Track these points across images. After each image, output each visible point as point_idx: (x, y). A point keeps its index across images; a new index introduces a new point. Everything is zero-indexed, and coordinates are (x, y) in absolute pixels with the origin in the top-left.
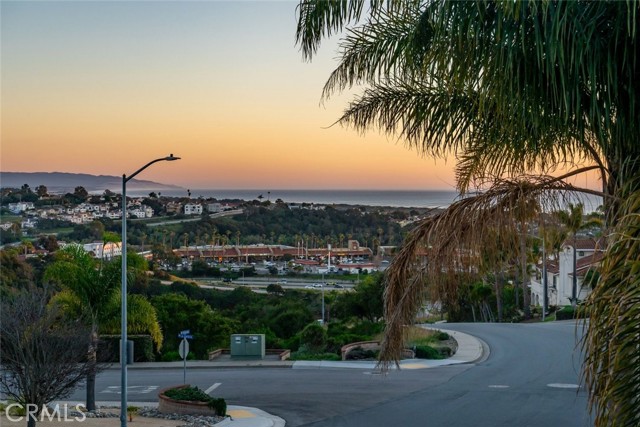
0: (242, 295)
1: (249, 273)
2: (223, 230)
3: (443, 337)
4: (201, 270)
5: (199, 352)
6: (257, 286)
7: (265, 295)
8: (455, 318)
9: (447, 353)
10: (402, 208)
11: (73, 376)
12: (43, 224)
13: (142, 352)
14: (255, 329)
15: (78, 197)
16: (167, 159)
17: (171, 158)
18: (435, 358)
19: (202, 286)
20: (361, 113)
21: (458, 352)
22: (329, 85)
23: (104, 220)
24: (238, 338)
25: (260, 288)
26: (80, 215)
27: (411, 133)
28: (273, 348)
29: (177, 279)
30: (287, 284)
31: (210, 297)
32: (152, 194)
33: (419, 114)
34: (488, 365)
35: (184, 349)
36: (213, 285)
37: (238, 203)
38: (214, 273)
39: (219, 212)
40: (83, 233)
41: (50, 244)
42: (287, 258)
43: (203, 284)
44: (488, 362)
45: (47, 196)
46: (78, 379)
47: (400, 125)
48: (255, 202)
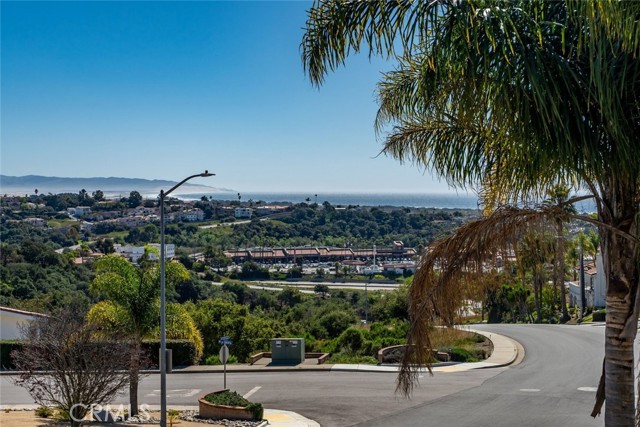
3: (481, 339)
7: (312, 295)
8: (495, 318)
9: (482, 356)
10: (446, 209)
11: (114, 384)
15: (133, 201)
16: (202, 175)
17: (206, 174)
18: (470, 361)
19: (251, 287)
21: (493, 354)
24: (279, 342)
25: (307, 289)
29: (228, 280)
32: (204, 198)
34: (521, 368)
35: (224, 354)
36: (262, 285)
38: (263, 275)
43: (252, 285)
44: (523, 364)
45: (104, 200)
46: (119, 387)
48: (303, 205)
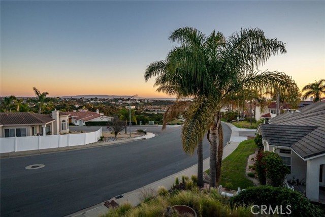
0: (153, 114)
1: (154, 111)
2: (150, 104)
4: (147, 110)
5: (144, 123)
6: (155, 113)
7: (157, 114)
12: (123, 103)
13: (134, 124)
14: (153, 120)
15: (129, 99)
16: (136, 95)
20: (159, 90)
22: (154, 86)
23: (132, 103)
24: (150, 122)
26: (129, 102)
27: (167, 93)
28: (155, 123)
29: (143, 112)
30: (160, 113)
31: (148, 115)
32: (140, 99)
33: (168, 90)
35: (141, 123)
36: (149, 113)
37: (153, 100)
38: (149, 111)
39: (150, 101)
40: (128, 105)
41: (124, 107)
42: (160, 108)
43: (147, 113)
45: (124, 99)
47: (165, 92)
